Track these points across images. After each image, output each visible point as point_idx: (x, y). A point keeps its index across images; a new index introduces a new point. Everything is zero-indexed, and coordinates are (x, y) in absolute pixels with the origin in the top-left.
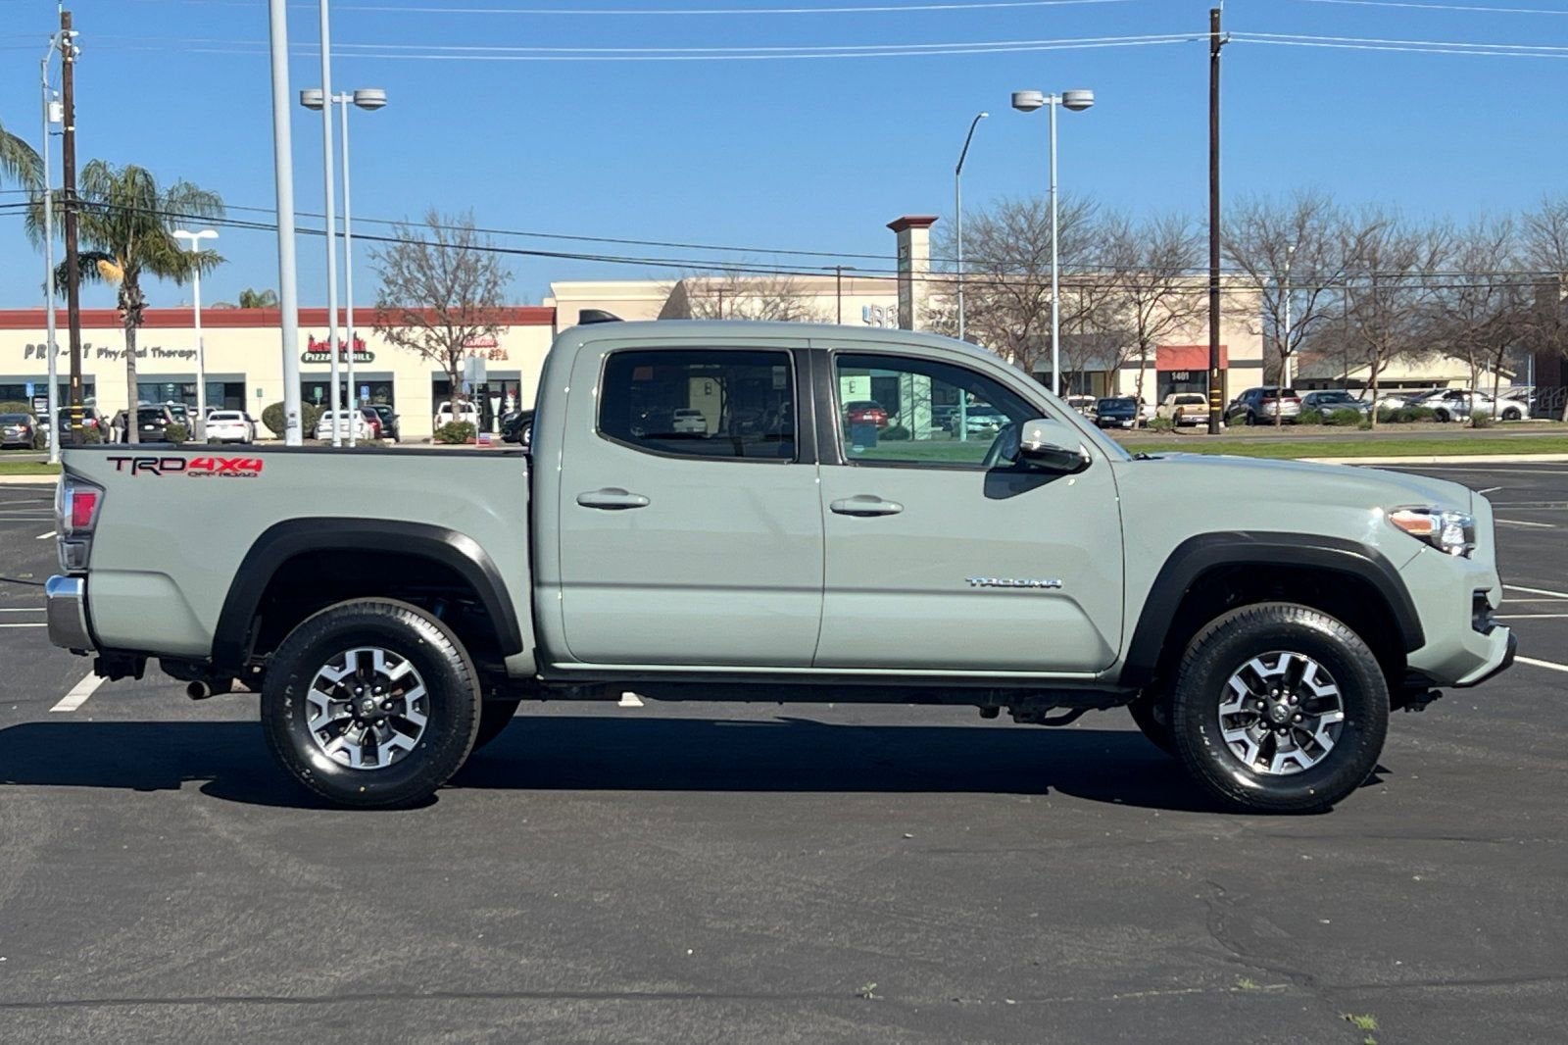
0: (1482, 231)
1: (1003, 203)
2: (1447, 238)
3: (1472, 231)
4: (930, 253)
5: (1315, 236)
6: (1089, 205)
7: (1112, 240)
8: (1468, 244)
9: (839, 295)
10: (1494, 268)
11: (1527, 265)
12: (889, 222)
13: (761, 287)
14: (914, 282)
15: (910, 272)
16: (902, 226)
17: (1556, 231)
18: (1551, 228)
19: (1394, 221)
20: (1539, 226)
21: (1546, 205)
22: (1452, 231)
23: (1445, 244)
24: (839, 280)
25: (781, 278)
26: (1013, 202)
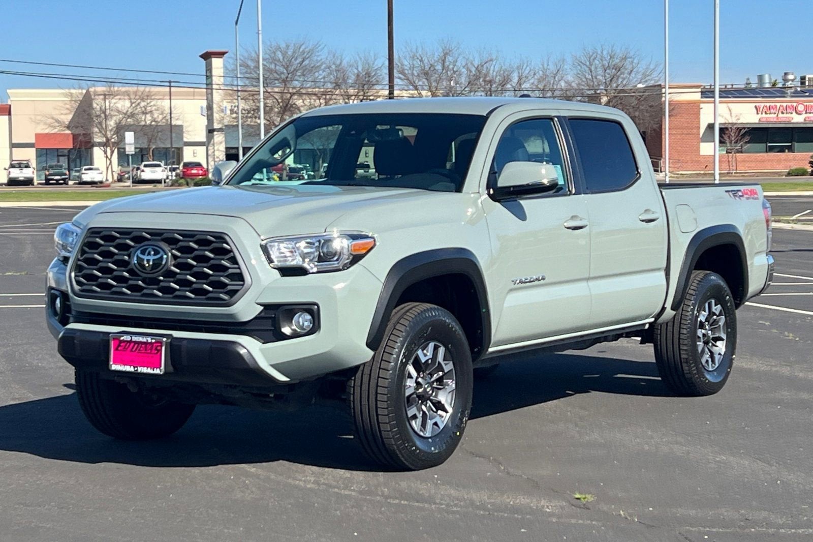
0: (548, 65)
1: (269, 43)
2: (528, 68)
3: (543, 65)
4: (224, 72)
5: (451, 67)
6: (320, 46)
7: (333, 67)
8: (541, 72)
9: (170, 99)
10: (555, 87)
11: (574, 85)
12: (201, 54)
13: (127, 94)
14: (214, 91)
15: (212, 84)
16: (207, 56)
17: (591, 65)
18: (588, 63)
19: (497, 59)
20: (581, 62)
21: (585, 50)
22: (530, 64)
23: (527, 72)
24: (170, 89)
25: (141, 88)
26: (274, 44)
